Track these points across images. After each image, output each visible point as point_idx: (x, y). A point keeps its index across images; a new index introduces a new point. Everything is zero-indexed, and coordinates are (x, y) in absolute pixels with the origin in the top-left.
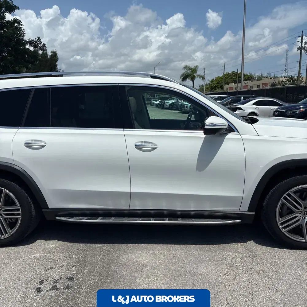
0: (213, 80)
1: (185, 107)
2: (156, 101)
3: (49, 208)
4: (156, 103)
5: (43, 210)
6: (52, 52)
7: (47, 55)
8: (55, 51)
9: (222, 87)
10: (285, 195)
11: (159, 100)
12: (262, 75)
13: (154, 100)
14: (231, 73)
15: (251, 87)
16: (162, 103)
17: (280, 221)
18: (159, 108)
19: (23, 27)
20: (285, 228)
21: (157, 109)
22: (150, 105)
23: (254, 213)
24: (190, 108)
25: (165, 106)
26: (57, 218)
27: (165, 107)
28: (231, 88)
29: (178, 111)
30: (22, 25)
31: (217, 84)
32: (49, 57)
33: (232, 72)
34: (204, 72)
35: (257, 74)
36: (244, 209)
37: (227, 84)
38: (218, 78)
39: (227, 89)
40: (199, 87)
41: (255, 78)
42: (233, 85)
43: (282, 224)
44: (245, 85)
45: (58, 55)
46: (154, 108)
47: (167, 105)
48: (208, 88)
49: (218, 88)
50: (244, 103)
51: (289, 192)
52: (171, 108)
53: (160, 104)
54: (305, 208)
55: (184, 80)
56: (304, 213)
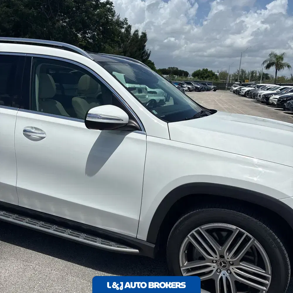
1: (258, 95)
2: (235, 87)
6: (143, 33)
7: (138, 36)
8: (146, 32)
10: (193, 231)
21: (234, 94)
24: (263, 98)
25: (241, 93)
27: (241, 94)
29: (252, 100)
30: (113, 6)
32: (139, 38)
45: (147, 36)
47: (243, 92)
51: (199, 228)
52: (247, 96)
53: (238, 91)
54: (222, 257)
55: (268, 67)
56: (221, 264)
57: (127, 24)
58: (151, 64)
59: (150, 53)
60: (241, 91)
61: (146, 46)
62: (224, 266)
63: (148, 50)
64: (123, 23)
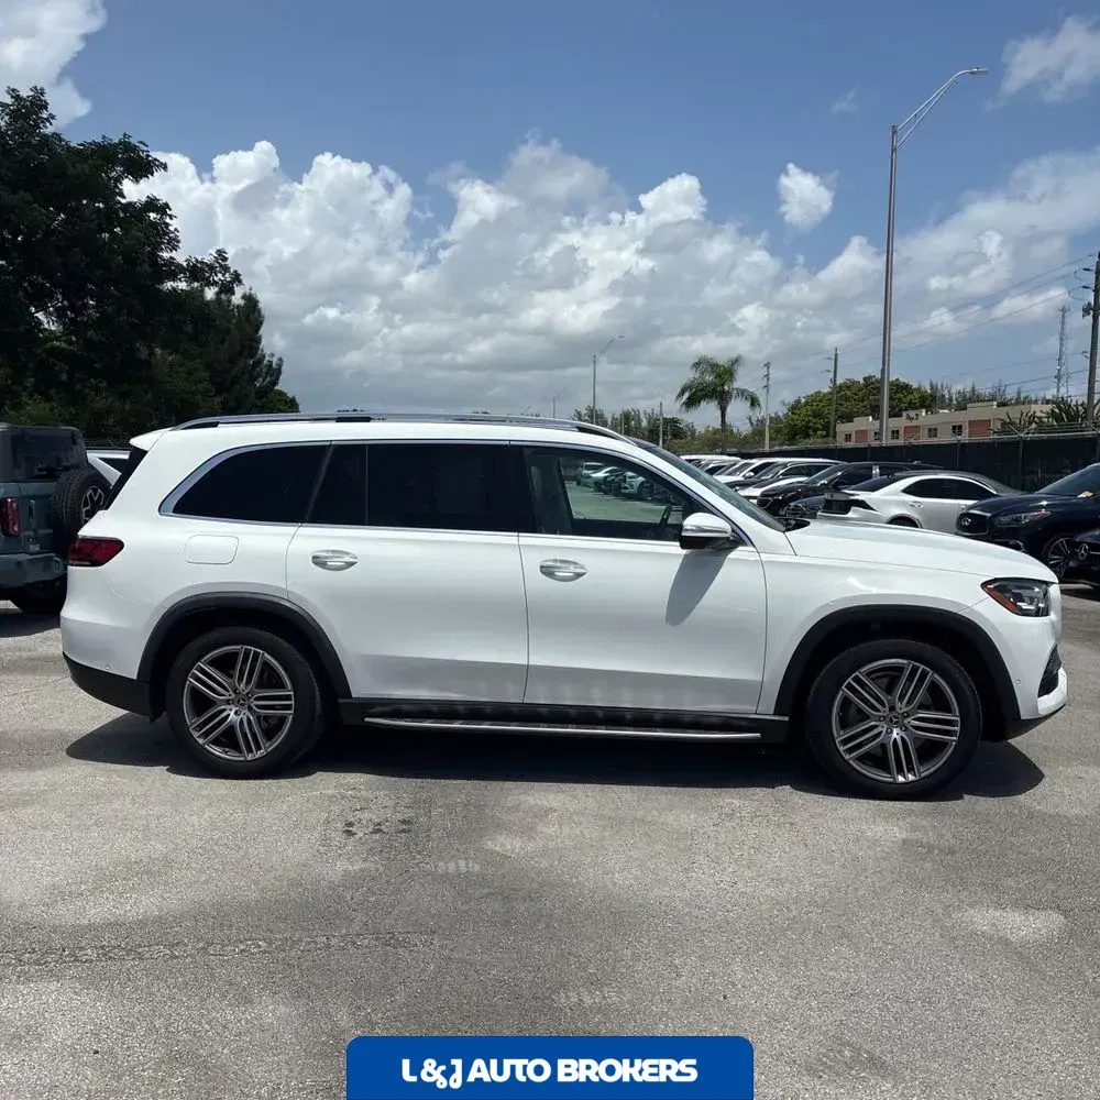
0: (798, 401)
2: (597, 469)
3: (351, 697)
4: (593, 475)
5: (340, 701)
9: (829, 431)
10: (850, 680)
11: (607, 466)
12: (973, 390)
13: (588, 468)
14: (862, 382)
15: (933, 432)
16: (617, 476)
17: (839, 736)
18: (605, 493)
19: (174, 224)
20: (850, 751)
21: (599, 496)
22: (575, 483)
23: (787, 719)
25: (626, 488)
26: (366, 719)
27: (627, 491)
28: (862, 434)
30: (171, 217)
31: (811, 418)
32: (235, 313)
33: (865, 379)
34: (767, 376)
35: (959, 387)
36: (766, 709)
37: (849, 418)
38: (816, 398)
39: (848, 437)
40: (752, 423)
41: (951, 400)
42: (867, 423)
43: (845, 742)
44: (909, 424)
46: (590, 494)
47: (632, 486)
48: (778, 431)
49: (815, 431)
50: (874, 488)
51: (857, 673)
52: (645, 495)
53: (610, 482)
54: (892, 709)
55: (692, 403)
56: (891, 720)
57: (226, 269)
58: (286, 403)
59: (280, 366)
60: (625, 481)
61: (264, 342)
62: (896, 723)
63: (272, 355)
64: (211, 268)
